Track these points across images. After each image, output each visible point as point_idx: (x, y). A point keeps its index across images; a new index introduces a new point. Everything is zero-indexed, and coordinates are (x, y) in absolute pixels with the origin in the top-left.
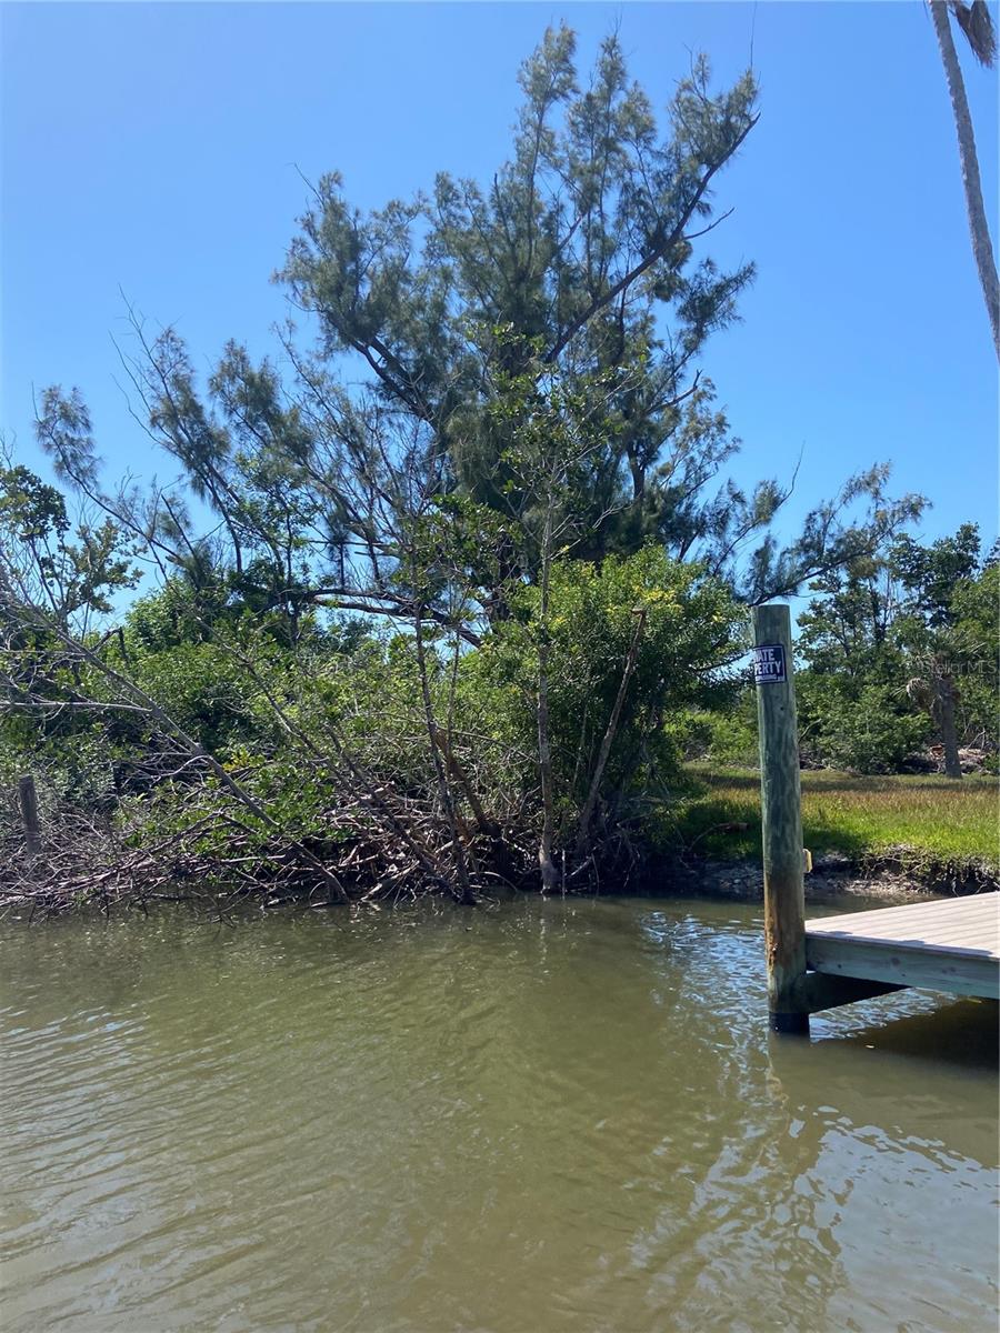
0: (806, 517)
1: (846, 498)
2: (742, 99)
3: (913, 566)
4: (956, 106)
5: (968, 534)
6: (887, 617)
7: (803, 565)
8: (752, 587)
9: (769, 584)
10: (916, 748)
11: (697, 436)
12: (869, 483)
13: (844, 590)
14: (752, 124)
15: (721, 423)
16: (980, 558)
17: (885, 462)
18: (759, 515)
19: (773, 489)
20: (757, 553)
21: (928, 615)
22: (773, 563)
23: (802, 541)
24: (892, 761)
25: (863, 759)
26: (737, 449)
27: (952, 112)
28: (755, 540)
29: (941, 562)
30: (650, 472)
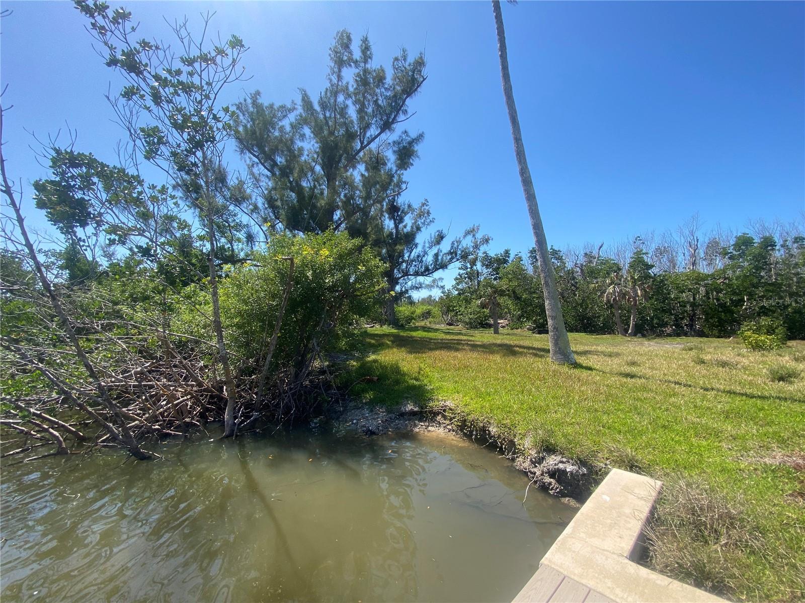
0: (451, 242)
1: (465, 237)
2: (420, 63)
3: (489, 262)
4: (496, 17)
5: (507, 252)
6: (482, 278)
7: (450, 259)
8: (433, 266)
9: (438, 265)
10: (487, 319)
11: (420, 217)
12: (471, 232)
13: (469, 270)
14: (424, 79)
15: (428, 213)
16: (510, 260)
17: (477, 225)
18: (437, 241)
19: (442, 233)
20: (435, 254)
21: (493, 277)
22: (440, 258)
23: (450, 251)
24: (480, 324)
25: (471, 323)
26: (433, 221)
27: (495, 21)
28: (435, 250)
29: (497, 260)
30: (401, 226)
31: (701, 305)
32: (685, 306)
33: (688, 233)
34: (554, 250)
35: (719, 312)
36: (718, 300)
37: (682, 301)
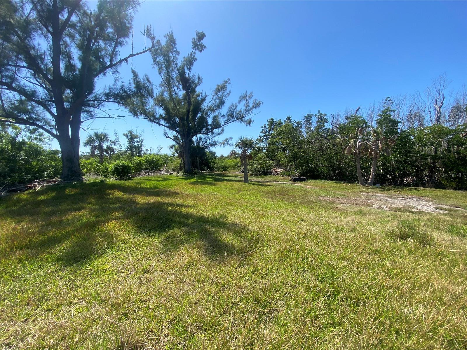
12: (245, 97)
31: (442, 158)
32: (426, 159)
33: (435, 92)
34: (321, 114)
35: (458, 164)
36: (458, 153)
37: (424, 155)
